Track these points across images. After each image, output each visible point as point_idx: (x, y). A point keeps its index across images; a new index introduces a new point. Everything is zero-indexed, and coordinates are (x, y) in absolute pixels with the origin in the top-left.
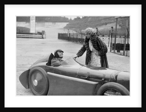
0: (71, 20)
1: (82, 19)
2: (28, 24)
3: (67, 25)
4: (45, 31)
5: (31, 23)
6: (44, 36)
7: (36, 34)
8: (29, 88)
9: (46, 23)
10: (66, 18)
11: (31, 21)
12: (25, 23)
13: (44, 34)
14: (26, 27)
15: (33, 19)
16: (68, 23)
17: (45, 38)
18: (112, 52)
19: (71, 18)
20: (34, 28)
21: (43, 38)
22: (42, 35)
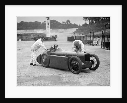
0: (80, 26)
1: (89, 25)
2: (45, 31)
3: (76, 30)
4: (58, 36)
5: (47, 30)
6: (57, 39)
7: (51, 38)
8: (41, 64)
9: (59, 29)
10: (75, 25)
11: (47, 29)
12: (43, 30)
13: (57, 38)
14: (44, 33)
15: (48, 27)
16: (77, 29)
17: (58, 41)
18: (103, 48)
19: (80, 25)
20: (49, 34)
21: (56, 41)
22: (56, 39)
